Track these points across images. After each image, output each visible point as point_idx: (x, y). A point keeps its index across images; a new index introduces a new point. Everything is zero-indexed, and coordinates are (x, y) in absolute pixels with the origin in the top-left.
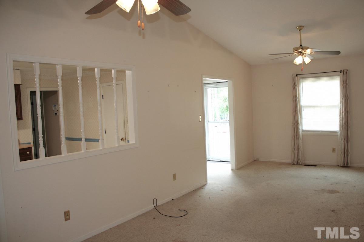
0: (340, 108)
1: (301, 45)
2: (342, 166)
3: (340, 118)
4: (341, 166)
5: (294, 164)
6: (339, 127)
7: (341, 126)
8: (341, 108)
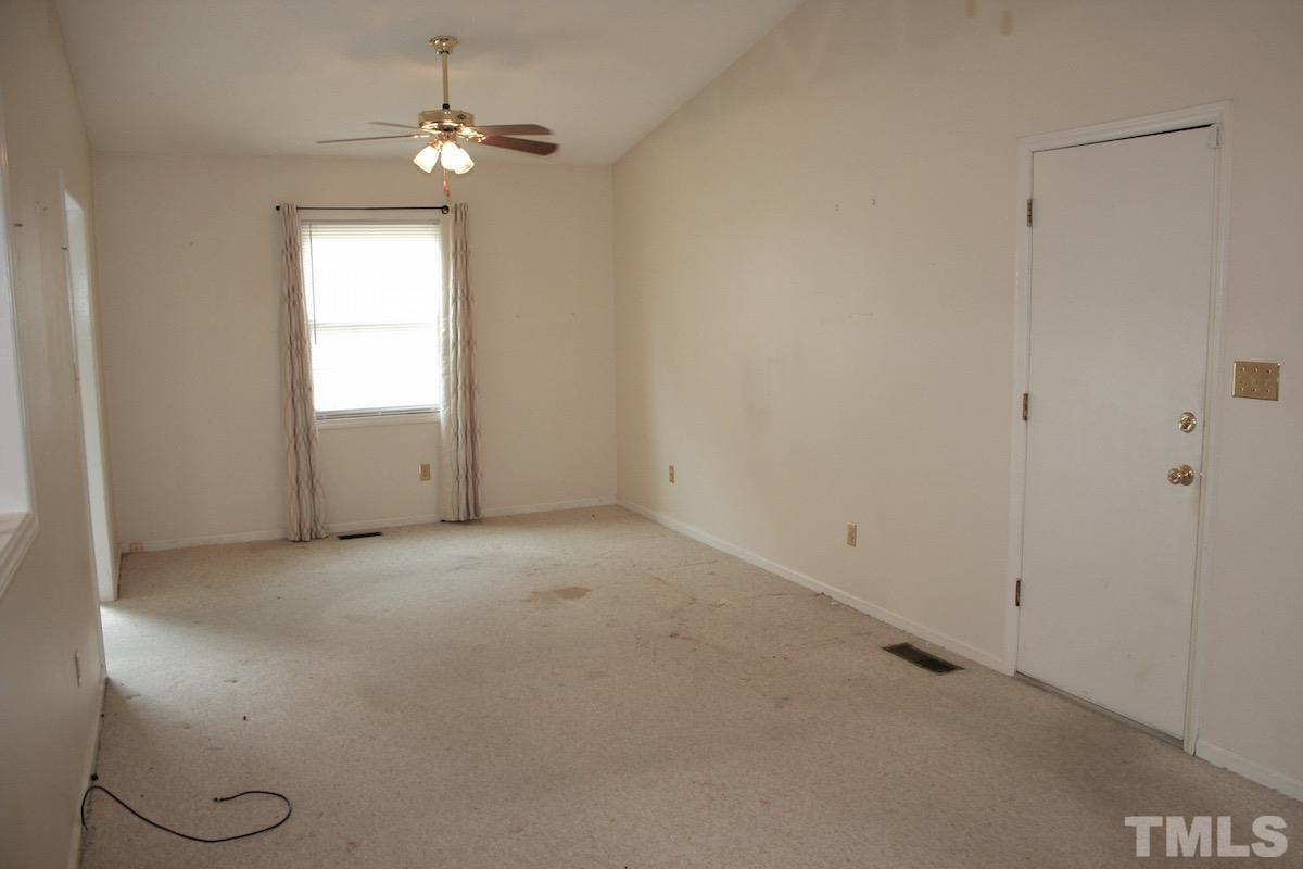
0: (442, 331)
1: (446, 106)
2: (463, 519)
3: (447, 363)
4: (458, 522)
5: (301, 540)
6: (442, 393)
7: (451, 392)
8: (447, 333)
